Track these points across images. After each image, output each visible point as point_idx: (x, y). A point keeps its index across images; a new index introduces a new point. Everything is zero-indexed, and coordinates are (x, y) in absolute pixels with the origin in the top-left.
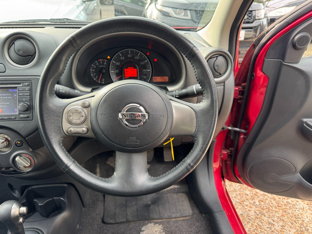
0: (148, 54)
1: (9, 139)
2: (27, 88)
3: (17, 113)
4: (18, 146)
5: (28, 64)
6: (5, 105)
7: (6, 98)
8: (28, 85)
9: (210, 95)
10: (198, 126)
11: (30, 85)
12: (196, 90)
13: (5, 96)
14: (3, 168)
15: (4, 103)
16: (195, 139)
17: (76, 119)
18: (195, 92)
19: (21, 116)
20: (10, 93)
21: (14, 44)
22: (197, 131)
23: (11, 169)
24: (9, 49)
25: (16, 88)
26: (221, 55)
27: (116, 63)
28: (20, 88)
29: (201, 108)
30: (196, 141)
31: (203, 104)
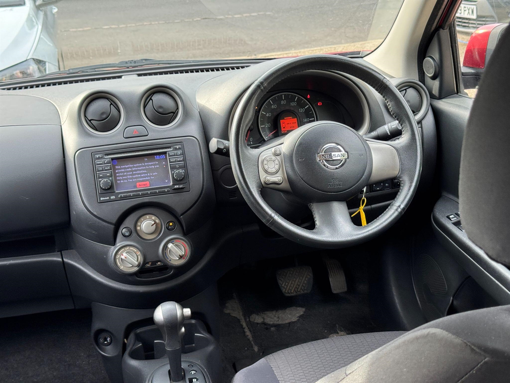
0: (309, 97)
1: (157, 221)
2: (179, 152)
3: (171, 184)
4: (170, 230)
5: (169, 123)
6: (153, 176)
7: (153, 167)
8: (179, 149)
9: (409, 128)
10: (402, 164)
11: (182, 148)
12: (389, 131)
13: (151, 165)
14: (148, 263)
15: (151, 174)
16: (401, 180)
17: (272, 167)
18: (388, 132)
19: (175, 187)
20: (157, 160)
21: (151, 100)
22: (402, 170)
23: (159, 263)
24: (145, 107)
25: (165, 153)
26: (411, 87)
27: (266, 114)
28: (171, 153)
29: (401, 145)
30: (402, 182)
31: (403, 140)
